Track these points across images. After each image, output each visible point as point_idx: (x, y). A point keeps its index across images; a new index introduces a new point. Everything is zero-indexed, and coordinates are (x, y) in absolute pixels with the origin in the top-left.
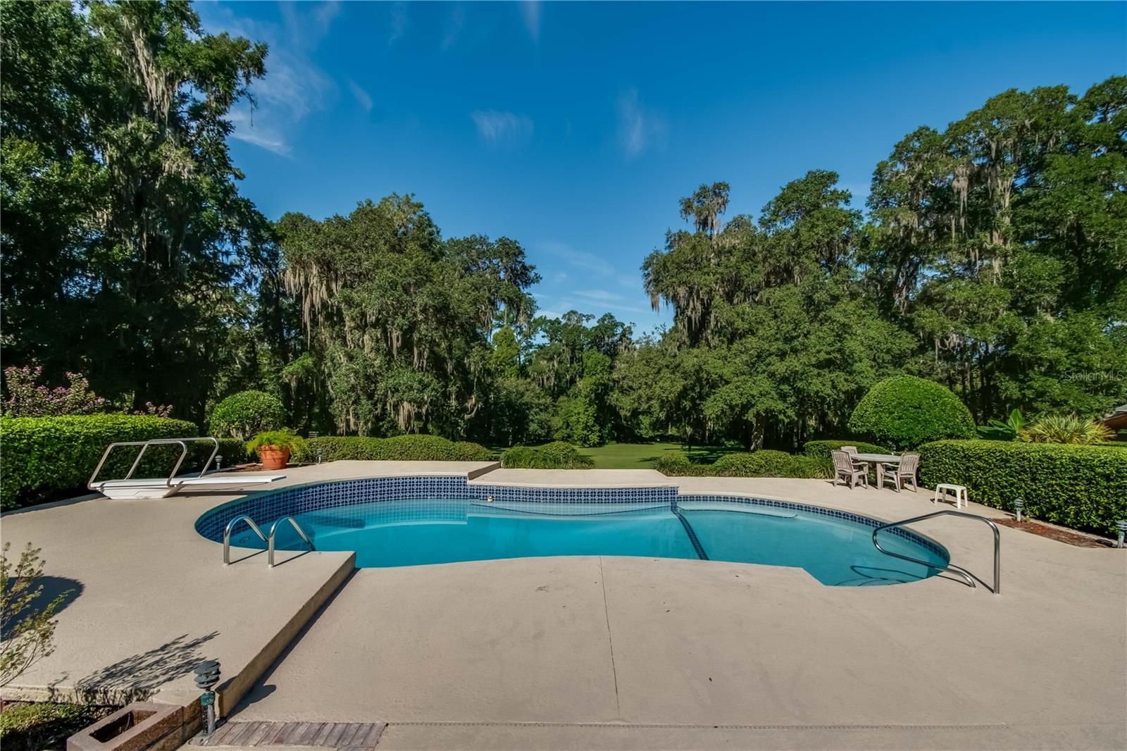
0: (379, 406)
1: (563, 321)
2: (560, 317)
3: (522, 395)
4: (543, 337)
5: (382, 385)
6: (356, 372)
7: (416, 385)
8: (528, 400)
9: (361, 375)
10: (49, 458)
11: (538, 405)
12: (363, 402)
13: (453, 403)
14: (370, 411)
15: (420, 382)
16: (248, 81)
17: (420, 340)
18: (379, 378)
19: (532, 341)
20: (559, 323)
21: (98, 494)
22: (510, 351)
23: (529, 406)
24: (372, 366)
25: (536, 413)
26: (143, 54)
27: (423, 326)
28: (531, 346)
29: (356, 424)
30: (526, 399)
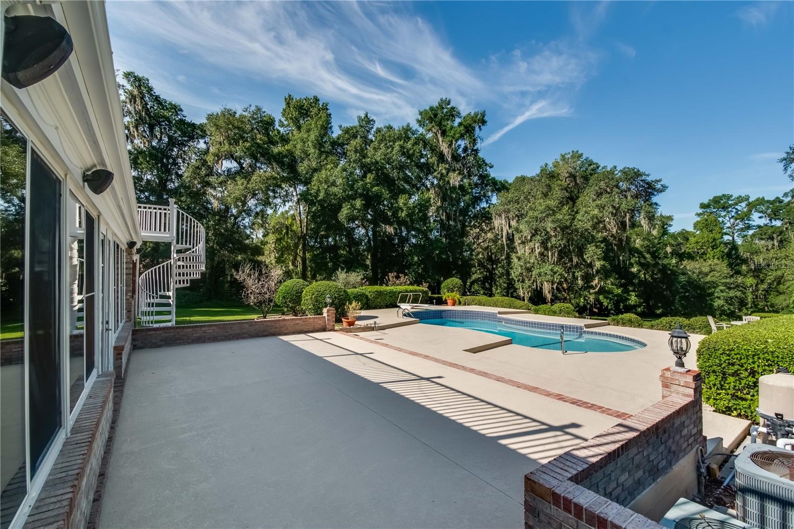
0: (535, 284)
1: (786, 200)
2: (781, 196)
3: (707, 274)
4: (760, 217)
5: (534, 273)
6: (521, 266)
7: (549, 272)
8: (714, 279)
9: (523, 267)
10: (391, 297)
11: (725, 284)
12: (526, 282)
13: (580, 282)
14: (529, 287)
15: (552, 270)
16: (480, 129)
17: (552, 247)
18: (533, 269)
19: (751, 222)
20: (781, 202)
21: (399, 307)
22: (711, 235)
23: (714, 285)
24: (529, 263)
25: (722, 291)
26: (440, 139)
27: (553, 239)
28: (749, 227)
29: (524, 293)
30: (708, 279)
